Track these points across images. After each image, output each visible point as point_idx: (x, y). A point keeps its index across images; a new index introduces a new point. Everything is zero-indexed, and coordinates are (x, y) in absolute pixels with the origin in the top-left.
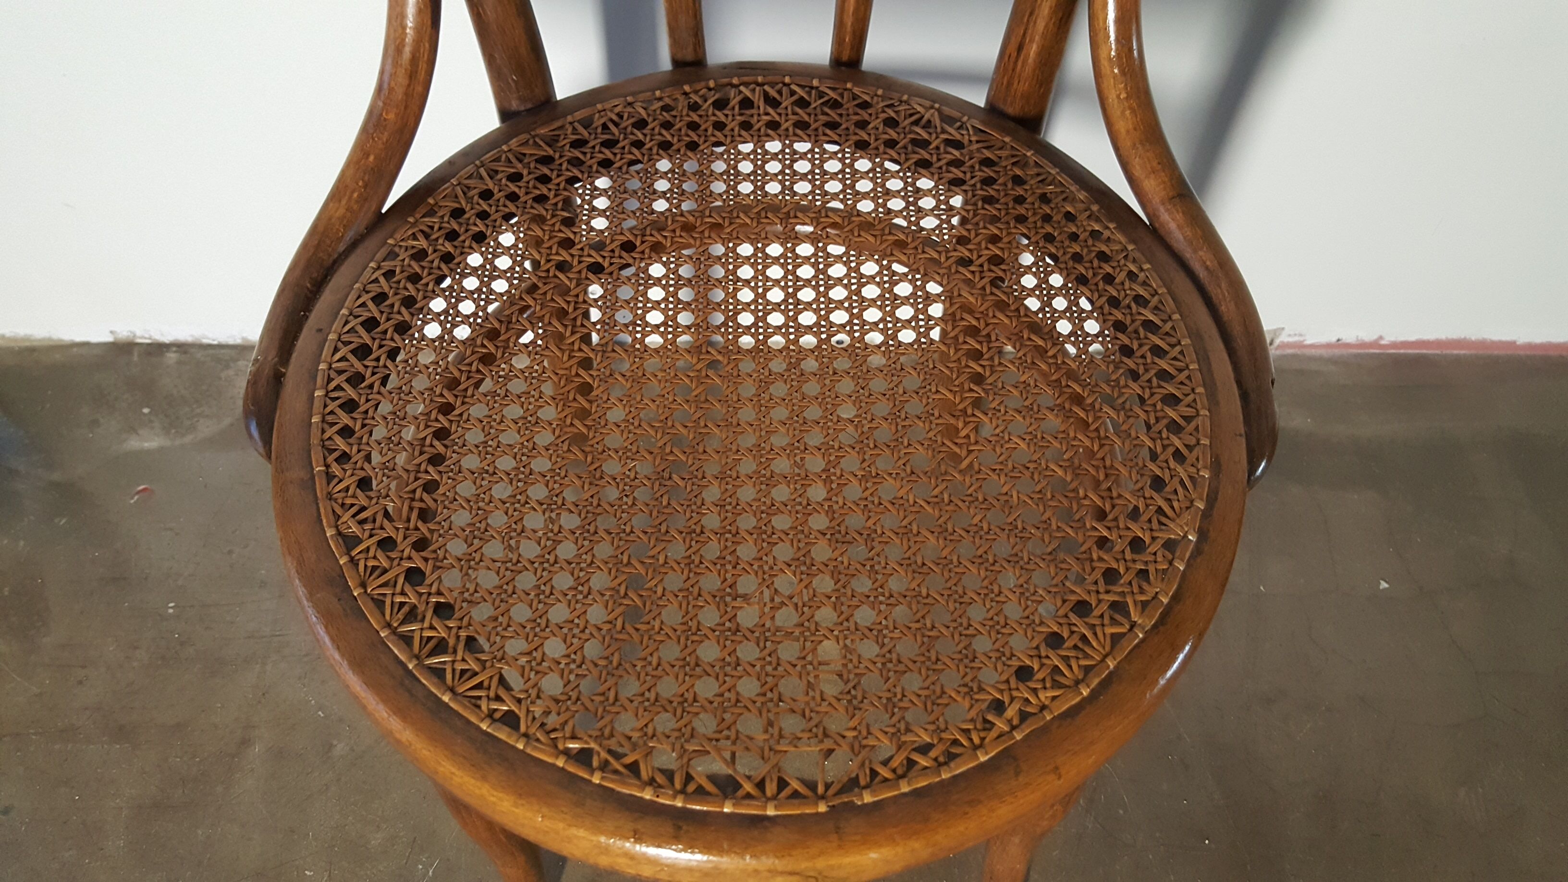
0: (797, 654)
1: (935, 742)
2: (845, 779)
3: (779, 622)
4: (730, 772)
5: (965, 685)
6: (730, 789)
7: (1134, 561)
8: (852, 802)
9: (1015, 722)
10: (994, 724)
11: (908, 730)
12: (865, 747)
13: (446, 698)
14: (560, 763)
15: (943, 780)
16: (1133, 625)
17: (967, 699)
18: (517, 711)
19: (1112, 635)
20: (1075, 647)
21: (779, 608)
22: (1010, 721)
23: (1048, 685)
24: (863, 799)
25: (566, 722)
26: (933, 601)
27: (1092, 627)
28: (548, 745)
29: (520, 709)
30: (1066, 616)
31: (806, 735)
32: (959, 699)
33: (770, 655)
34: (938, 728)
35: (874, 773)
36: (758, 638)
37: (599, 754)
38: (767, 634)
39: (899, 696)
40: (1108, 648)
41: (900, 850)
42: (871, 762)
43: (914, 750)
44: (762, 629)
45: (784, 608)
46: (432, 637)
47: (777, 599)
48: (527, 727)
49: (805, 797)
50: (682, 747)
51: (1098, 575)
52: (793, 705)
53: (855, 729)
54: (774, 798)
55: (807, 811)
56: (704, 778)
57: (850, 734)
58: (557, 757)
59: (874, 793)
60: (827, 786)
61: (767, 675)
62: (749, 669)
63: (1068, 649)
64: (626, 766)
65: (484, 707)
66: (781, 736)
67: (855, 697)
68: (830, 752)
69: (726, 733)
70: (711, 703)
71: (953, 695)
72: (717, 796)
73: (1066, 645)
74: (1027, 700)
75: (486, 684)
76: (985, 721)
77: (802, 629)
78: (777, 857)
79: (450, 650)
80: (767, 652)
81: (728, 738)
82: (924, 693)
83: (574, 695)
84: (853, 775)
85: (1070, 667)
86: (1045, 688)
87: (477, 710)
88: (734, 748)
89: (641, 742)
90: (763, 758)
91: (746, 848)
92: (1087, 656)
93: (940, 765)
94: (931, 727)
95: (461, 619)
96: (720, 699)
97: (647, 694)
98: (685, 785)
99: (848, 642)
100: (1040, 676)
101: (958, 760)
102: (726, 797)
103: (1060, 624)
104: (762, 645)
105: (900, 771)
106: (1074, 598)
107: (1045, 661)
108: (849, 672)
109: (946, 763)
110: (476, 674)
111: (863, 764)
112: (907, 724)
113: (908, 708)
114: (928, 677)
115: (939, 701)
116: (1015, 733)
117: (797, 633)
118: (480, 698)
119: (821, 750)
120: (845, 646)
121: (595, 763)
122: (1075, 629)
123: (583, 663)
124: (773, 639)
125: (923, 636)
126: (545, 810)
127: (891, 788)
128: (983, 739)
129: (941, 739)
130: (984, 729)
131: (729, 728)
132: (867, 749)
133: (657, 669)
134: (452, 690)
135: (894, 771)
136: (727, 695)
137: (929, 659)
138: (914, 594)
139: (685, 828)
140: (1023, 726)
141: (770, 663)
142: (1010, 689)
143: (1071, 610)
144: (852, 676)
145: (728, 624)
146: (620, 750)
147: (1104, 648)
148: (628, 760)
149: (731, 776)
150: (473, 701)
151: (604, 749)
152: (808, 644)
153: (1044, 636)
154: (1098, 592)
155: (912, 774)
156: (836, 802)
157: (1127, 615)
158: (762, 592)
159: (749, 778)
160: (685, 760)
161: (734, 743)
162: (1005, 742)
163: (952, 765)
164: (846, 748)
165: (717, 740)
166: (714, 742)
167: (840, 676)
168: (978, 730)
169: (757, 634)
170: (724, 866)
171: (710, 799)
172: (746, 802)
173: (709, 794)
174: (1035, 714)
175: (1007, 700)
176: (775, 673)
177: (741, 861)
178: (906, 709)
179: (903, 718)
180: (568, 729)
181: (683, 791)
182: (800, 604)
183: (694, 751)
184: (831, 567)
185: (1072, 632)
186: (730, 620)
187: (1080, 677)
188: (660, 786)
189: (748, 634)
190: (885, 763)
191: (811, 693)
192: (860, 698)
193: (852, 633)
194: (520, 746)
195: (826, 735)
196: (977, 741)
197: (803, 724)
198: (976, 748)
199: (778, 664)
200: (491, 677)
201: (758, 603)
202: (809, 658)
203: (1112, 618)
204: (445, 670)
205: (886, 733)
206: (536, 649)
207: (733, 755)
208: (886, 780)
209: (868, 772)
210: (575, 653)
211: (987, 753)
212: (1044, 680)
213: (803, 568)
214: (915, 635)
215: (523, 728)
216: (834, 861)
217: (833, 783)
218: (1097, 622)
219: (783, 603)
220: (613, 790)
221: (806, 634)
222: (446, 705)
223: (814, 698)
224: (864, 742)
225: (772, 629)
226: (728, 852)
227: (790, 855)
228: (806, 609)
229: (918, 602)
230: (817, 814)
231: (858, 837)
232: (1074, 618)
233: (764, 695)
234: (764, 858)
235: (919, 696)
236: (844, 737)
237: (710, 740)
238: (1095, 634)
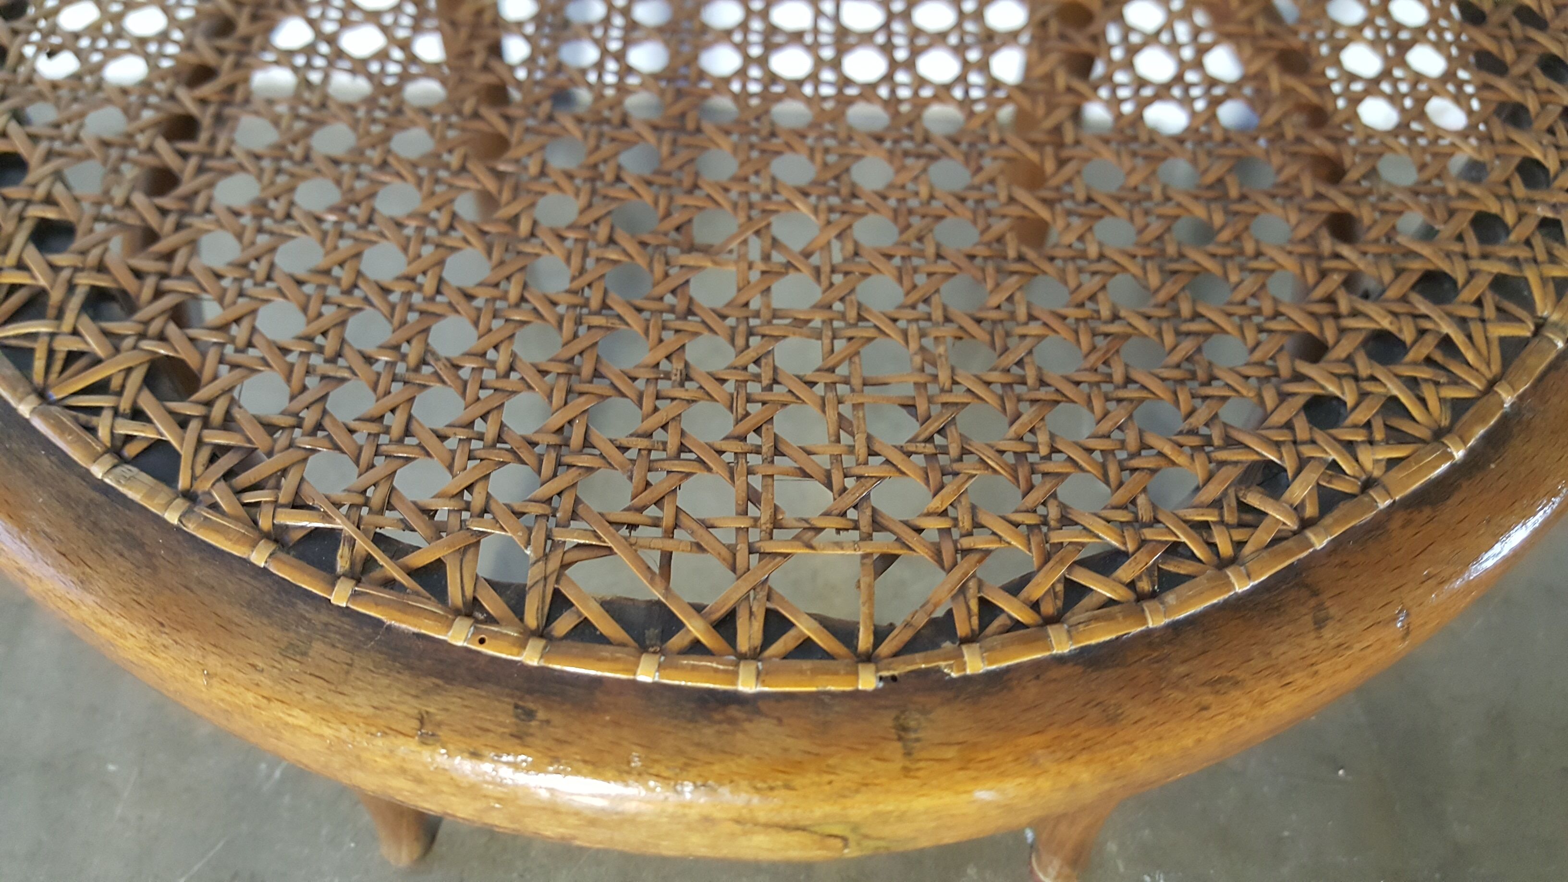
0: (819, 363)
1: (1131, 547)
2: (921, 621)
3: (777, 301)
4: (657, 594)
5: (1193, 432)
6: (652, 633)
7: (1532, 202)
8: (938, 670)
9: (1310, 511)
10: (1266, 514)
11: (1066, 521)
12: (966, 552)
13: (24, 409)
14: (259, 557)
15: (1149, 633)
16: (1540, 326)
17: (1200, 458)
18: (175, 444)
19: (1503, 340)
20: (1429, 361)
21: (780, 274)
22: (1298, 509)
23: (1379, 435)
24: (963, 666)
25: (284, 472)
26: (1112, 268)
27: (1462, 322)
28: (236, 519)
29: (182, 441)
30: (1404, 299)
31: (833, 523)
32: (1181, 460)
33: (757, 362)
34: (1136, 519)
35: (988, 610)
36: (733, 329)
37: (352, 543)
38: (753, 322)
39: (1044, 450)
40: (1496, 368)
41: (1044, 784)
42: (980, 585)
43: (1082, 563)
44: (743, 313)
45: (792, 274)
46: (21, 286)
47: (777, 257)
48: (194, 478)
49: (827, 655)
50: (548, 537)
51: (1462, 222)
52: (804, 461)
53: (944, 513)
54: (755, 655)
55: (832, 688)
56: (596, 606)
57: (933, 525)
58: (254, 545)
59: (988, 652)
60: (880, 635)
61: (749, 400)
62: (711, 386)
63: (1415, 364)
64: (413, 573)
65: (103, 433)
66: (776, 524)
67: (944, 450)
68: (887, 560)
69: (653, 511)
70: (623, 449)
71: (1167, 450)
72: (623, 645)
73: (1411, 356)
74: (1334, 465)
75: (115, 384)
76: (1244, 507)
77: (827, 315)
78: (757, 790)
79: (52, 312)
80: (751, 354)
81: (656, 523)
82: (1100, 444)
83: (310, 417)
84: (940, 613)
85: (1423, 401)
86: (1371, 442)
87: (88, 437)
88: (668, 545)
89: (454, 522)
90: (734, 569)
91: (685, 767)
92: (1456, 381)
93: (1141, 597)
94: (1123, 516)
95: (84, 253)
96: (644, 443)
97: (479, 425)
98: (551, 617)
99: (928, 342)
100: (1360, 416)
101: (1182, 589)
102: (643, 648)
103: (1395, 315)
104: (740, 341)
105: (1048, 608)
106: (1417, 265)
107: (1369, 387)
108: (930, 400)
109: (1153, 595)
110: (97, 361)
111: (963, 590)
112: (1063, 507)
113: (1067, 475)
114: (1106, 414)
115: (1135, 463)
116: (1310, 534)
117: (817, 323)
118: (96, 411)
119: (865, 556)
120: (922, 349)
121: (342, 564)
122: (1427, 325)
123: (339, 355)
124: (767, 330)
125: (1094, 334)
126: (214, 662)
127: (1030, 642)
128: (1239, 545)
129: (1142, 543)
130: (1241, 525)
131: (659, 503)
132: (975, 557)
133: (507, 375)
134: (42, 394)
135: (1035, 606)
136: (659, 435)
137: (1109, 379)
138: (1070, 253)
139: (541, 715)
140: (1328, 520)
141: (757, 378)
142: (1295, 442)
143: (1413, 288)
144: (935, 410)
145: (669, 299)
146: (406, 538)
147: (1488, 365)
148: (418, 560)
149: (659, 603)
150: (82, 417)
151: (365, 532)
152: (839, 344)
153: (1360, 337)
154: (1466, 257)
155: (1078, 614)
156: (900, 668)
157: (1528, 304)
158: (745, 242)
159: (698, 609)
160: (554, 564)
161: (669, 534)
162: (1289, 553)
163: (1171, 598)
164: (923, 553)
165: (632, 527)
166: (624, 531)
167: (910, 407)
168: (1228, 526)
169: (731, 321)
170: (631, 807)
171: (605, 651)
172: (686, 661)
173: (603, 640)
174: (1353, 496)
175: (1289, 464)
176: (767, 396)
177: (672, 797)
178: (1061, 477)
179: (1054, 496)
180: (289, 484)
181: (542, 633)
182: (826, 269)
183: (578, 546)
184: (892, 202)
185: (1422, 332)
186: (673, 292)
187: (1445, 422)
188: (491, 620)
189: (712, 321)
190: (1014, 589)
191: (845, 437)
192: (954, 451)
193: (936, 324)
194: (172, 517)
195: (877, 525)
196: (1225, 548)
197: (826, 498)
198: (1223, 564)
199: (775, 381)
200: (129, 371)
201: (736, 262)
202: (842, 370)
203: (1499, 309)
204: (32, 351)
205: (1017, 525)
206: (237, 321)
207: (667, 558)
208: (1017, 625)
209: (974, 606)
210: (324, 334)
211: (1249, 576)
212: (1368, 425)
213: (834, 200)
214: (1076, 332)
215: (183, 482)
216: (889, 804)
217: (892, 627)
218: (1471, 312)
219: (789, 265)
220: (379, 623)
221: (836, 324)
222: (26, 424)
223: (851, 450)
224: (966, 543)
225: (765, 314)
226: (641, 775)
227: (788, 787)
228: (838, 279)
229: (1080, 270)
230: (856, 695)
231: (950, 753)
232: (1423, 306)
233: (743, 438)
234: (725, 792)
235: (1090, 451)
236: (919, 531)
237: (617, 525)
238: (1470, 337)
